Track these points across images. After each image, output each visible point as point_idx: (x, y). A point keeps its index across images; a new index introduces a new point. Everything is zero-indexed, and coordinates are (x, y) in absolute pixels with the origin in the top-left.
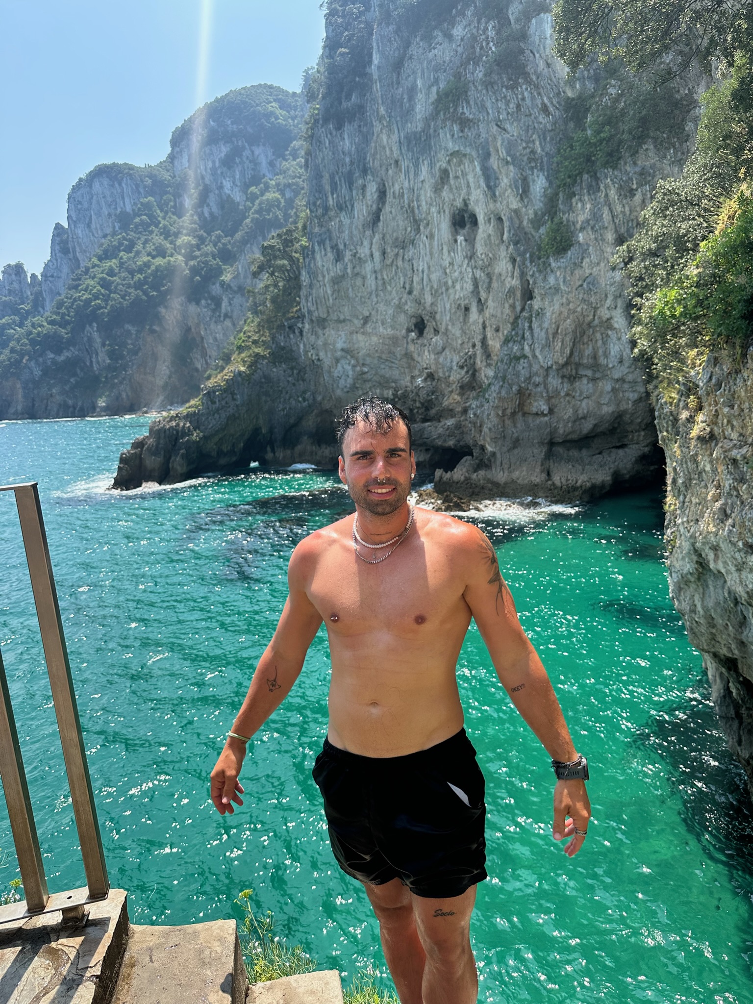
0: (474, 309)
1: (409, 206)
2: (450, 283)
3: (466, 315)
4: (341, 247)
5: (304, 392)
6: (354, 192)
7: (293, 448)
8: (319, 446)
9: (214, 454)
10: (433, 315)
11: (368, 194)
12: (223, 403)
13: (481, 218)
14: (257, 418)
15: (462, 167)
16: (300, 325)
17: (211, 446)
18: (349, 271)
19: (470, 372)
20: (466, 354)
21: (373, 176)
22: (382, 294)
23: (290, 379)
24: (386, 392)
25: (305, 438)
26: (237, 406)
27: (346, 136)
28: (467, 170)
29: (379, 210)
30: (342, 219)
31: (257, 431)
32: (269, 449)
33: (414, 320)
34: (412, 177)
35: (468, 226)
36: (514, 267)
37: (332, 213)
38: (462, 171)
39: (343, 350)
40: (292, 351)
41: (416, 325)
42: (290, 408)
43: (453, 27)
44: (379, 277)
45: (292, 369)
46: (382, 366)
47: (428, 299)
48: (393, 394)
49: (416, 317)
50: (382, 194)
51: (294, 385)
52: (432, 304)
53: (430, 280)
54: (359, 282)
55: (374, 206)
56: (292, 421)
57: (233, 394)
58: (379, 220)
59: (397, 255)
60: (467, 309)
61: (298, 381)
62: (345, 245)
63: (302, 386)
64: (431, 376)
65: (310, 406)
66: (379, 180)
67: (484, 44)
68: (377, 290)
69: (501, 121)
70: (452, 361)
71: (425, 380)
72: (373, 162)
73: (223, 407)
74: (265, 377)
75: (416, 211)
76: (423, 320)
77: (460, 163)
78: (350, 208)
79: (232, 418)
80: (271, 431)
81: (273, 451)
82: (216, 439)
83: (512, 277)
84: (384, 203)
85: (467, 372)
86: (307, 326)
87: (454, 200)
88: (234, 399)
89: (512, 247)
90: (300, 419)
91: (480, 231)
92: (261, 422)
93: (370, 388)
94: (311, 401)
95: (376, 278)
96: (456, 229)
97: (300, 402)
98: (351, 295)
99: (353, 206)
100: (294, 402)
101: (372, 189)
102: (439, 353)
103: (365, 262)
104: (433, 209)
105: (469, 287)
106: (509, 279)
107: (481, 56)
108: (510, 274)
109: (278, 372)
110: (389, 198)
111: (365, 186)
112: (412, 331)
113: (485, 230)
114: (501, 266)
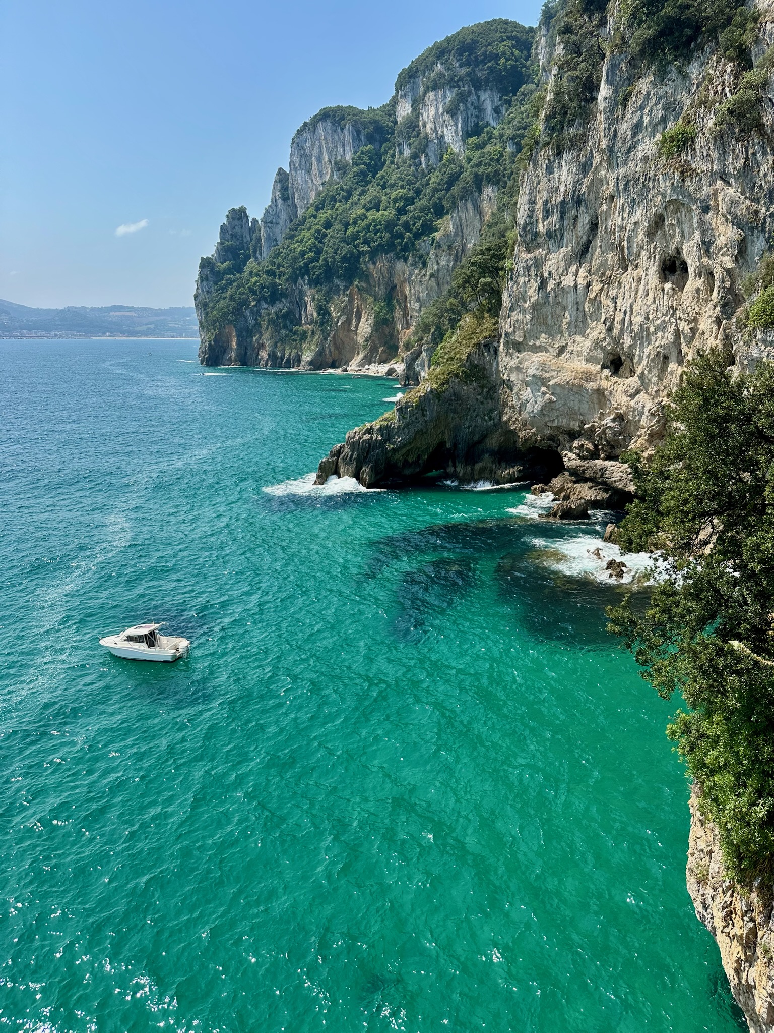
0: (673, 356)
1: (620, 244)
2: (652, 329)
3: (664, 363)
4: (546, 275)
5: (492, 411)
6: (566, 222)
7: (474, 465)
8: (500, 464)
9: (400, 464)
10: (631, 357)
11: (580, 225)
12: (413, 419)
13: (691, 270)
14: (443, 433)
15: (679, 214)
16: (496, 344)
17: (398, 456)
18: (551, 299)
19: (662, 422)
20: (660, 403)
21: (586, 207)
22: (581, 326)
23: (479, 397)
24: (572, 423)
25: (487, 456)
26: (426, 422)
27: (564, 163)
28: (684, 219)
29: (589, 242)
30: (551, 246)
31: (442, 444)
32: (450, 463)
33: (611, 357)
34: (625, 215)
35: (678, 273)
36: (719, 329)
37: (540, 240)
38: (678, 220)
39: (534, 376)
40: (484, 369)
41: (612, 362)
42: (476, 426)
43: (689, 63)
44: (581, 309)
45: (482, 387)
46: (572, 398)
47: (627, 341)
48: (580, 426)
49: (614, 355)
50: (594, 226)
51: (482, 403)
52: (630, 346)
53: (631, 322)
54: (558, 310)
55: (585, 238)
56: (476, 438)
57: (423, 410)
58: (587, 251)
59: (602, 289)
60: (666, 358)
61: (486, 399)
62: (550, 273)
63: (490, 404)
64: (620, 418)
65: (495, 425)
66: (592, 212)
67: (720, 88)
68: (576, 321)
69: (726, 174)
70: (644, 407)
71: (614, 420)
72: (589, 195)
73: (413, 422)
74: (455, 394)
75: (626, 250)
76: (620, 358)
77: (677, 210)
78: (559, 237)
79: (420, 433)
80: (455, 445)
81: (455, 466)
82: (404, 451)
83: (716, 338)
84: (595, 235)
85: (658, 421)
86: (502, 345)
87: (667, 246)
88: (424, 415)
89: (718, 308)
90: (484, 437)
91: (689, 283)
92: (446, 437)
93: (557, 416)
94: (496, 421)
95: (578, 309)
96: (665, 275)
97: (485, 420)
98: (550, 322)
99: (562, 235)
100: (480, 420)
101: (584, 221)
102: (632, 396)
103: (568, 293)
104: (643, 253)
105: (670, 336)
106: (712, 339)
107: (714, 102)
108: (713, 335)
109: (468, 390)
110: (601, 230)
111: (577, 216)
112: (607, 367)
113: (693, 283)
114: (705, 324)
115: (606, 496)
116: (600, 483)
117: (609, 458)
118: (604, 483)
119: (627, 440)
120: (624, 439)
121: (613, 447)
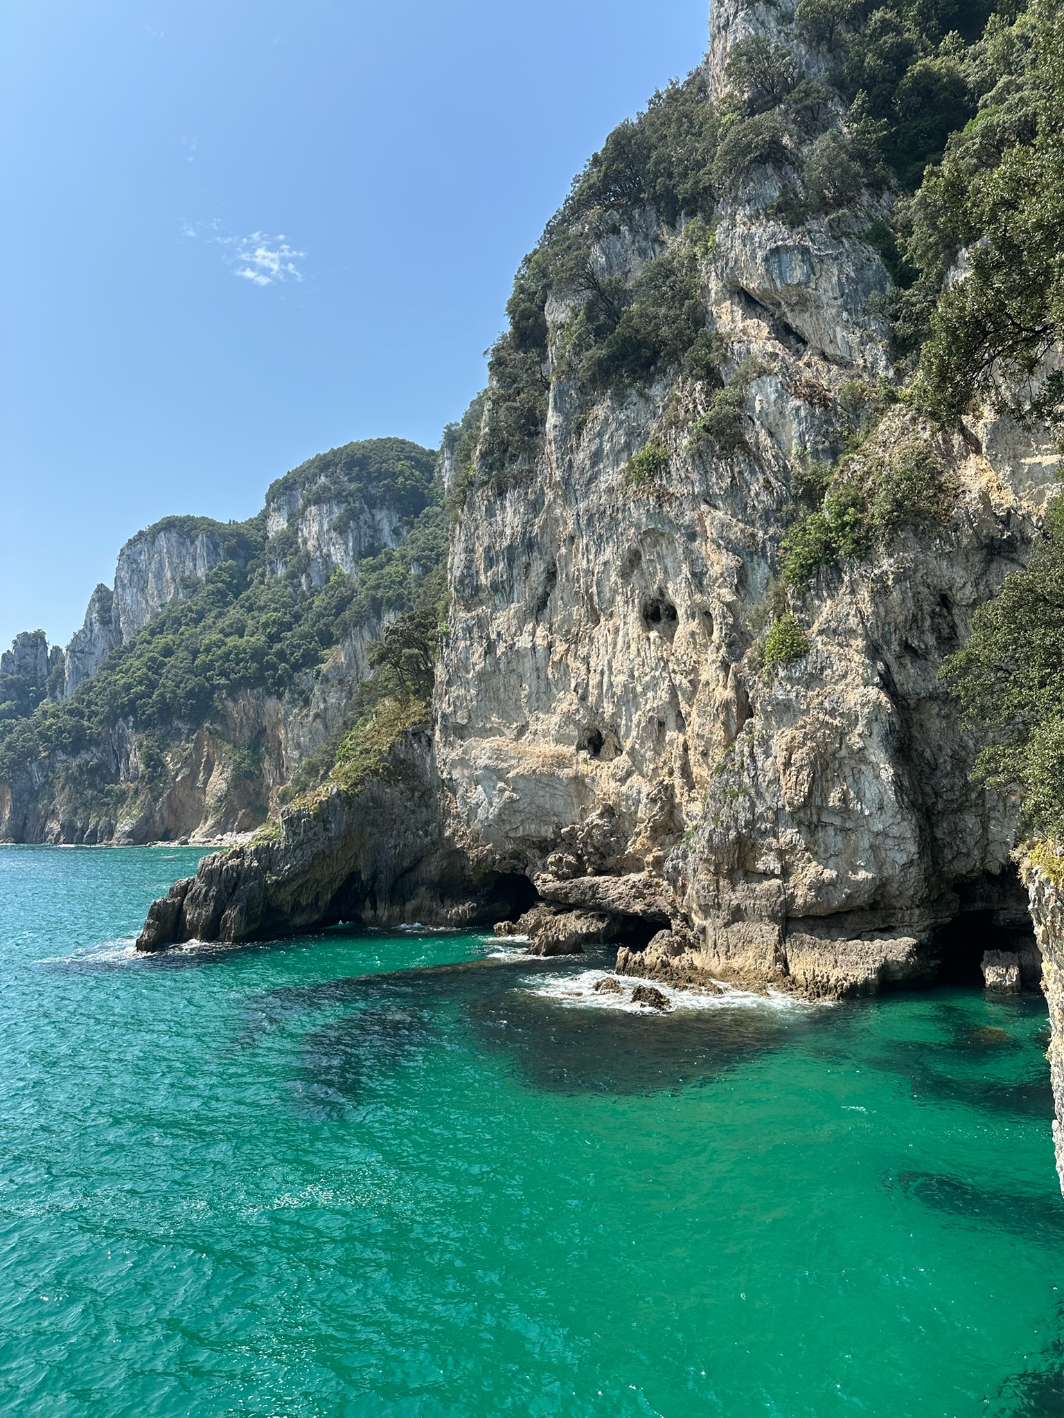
0: (671, 722)
1: (587, 592)
2: (639, 689)
3: (660, 731)
4: (493, 636)
5: (427, 823)
6: (515, 572)
7: (404, 904)
8: (442, 902)
9: (287, 908)
10: (615, 729)
11: (533, 574)
12: (310, 834)
13: (681, 612)
14: (356, 857)
15: (658, 548)
16: (429, 732)
17: (285, 896)
18: (502, 666)
19: (666, 808)
20: (661, 783)
21: (540, 552)
22: (545, 698)
23: (408, 804)
24: (544, 829)
25: (423, 889)
26: (330, 839)
27: (508, 504)
28: (665, 553)
29: (546, 595)
30: (497, 602)
31: (354, 876)
32: (368, 904)
33: (588, 734)
34: (591, 557)
35: (663, 620)
36: (727, 675)
37: (483, 595)
38: (658, 554)
39: (486, 767)
40: (415, 765)
41: (590, 741)
42: (405, 845)
43: (651, 386)
44: (542, 676)
45: (413, 790)
46: (541, 793)
47: (608, 709)
48: (554, 832)
49: (591, 731)
50: (551, 576)
51: (413, 812)
52: (613, 714)
53: (611, 684)
54: (513, 680)
55: (540, 590)
56: (406, 864)
57: (326, 822)
58: (545, 605)
59: (568, 650)
60: (662, 724)
61: (419, 806)
62: (499, 634)
63: (424, 814)
64: (609, 812)
65: (433, 843)
66: (547, 558)
67: (691, 406)
68: (538, 692)
69: (710, 496)
70: (639, 793)
71: (601, 816)
72: (542, 537)
73: (309, 840)
74: (373, 799)
75: (596, 598)
76: (600, 734)
77: (656, 543)
78: (508, 590)
79: (321, 856)
80: (374, 877)
81: (374, 907)
82: (294, 885)
83: (725, 687)
84: (553, 586)
85: (662, 808)
86: (438, 734)
87: (647, 587)
88: (326, 830)
89: (724, 648)
90: (418, 861)
91: (680, 627)
92: (361, 863)
93: (522, 822)
94: (435, 836)
95: (538, 677)
96: (648, 623)
97: (420, 837)
98: (502, 696)
99: (512, 588)
100: (411, 837)
101: (539, 568)
102: (623, 780)
103: (524, 657)
104: (618, 598)
105: (664, 695)
106: (720, 689)
107: (686, 421)
108: (721, 683)
109: (391, 793)
110: (561, 578)
111: (529, 564)
112: (584, 748)
113: (685, 627)
114: (708, 672)
115: (601, 925)
116: (593, 909)
117: (599, 872)
118: (598, 907)
119: (622, 842)
120: (617, 842)
121: (603, 857)
